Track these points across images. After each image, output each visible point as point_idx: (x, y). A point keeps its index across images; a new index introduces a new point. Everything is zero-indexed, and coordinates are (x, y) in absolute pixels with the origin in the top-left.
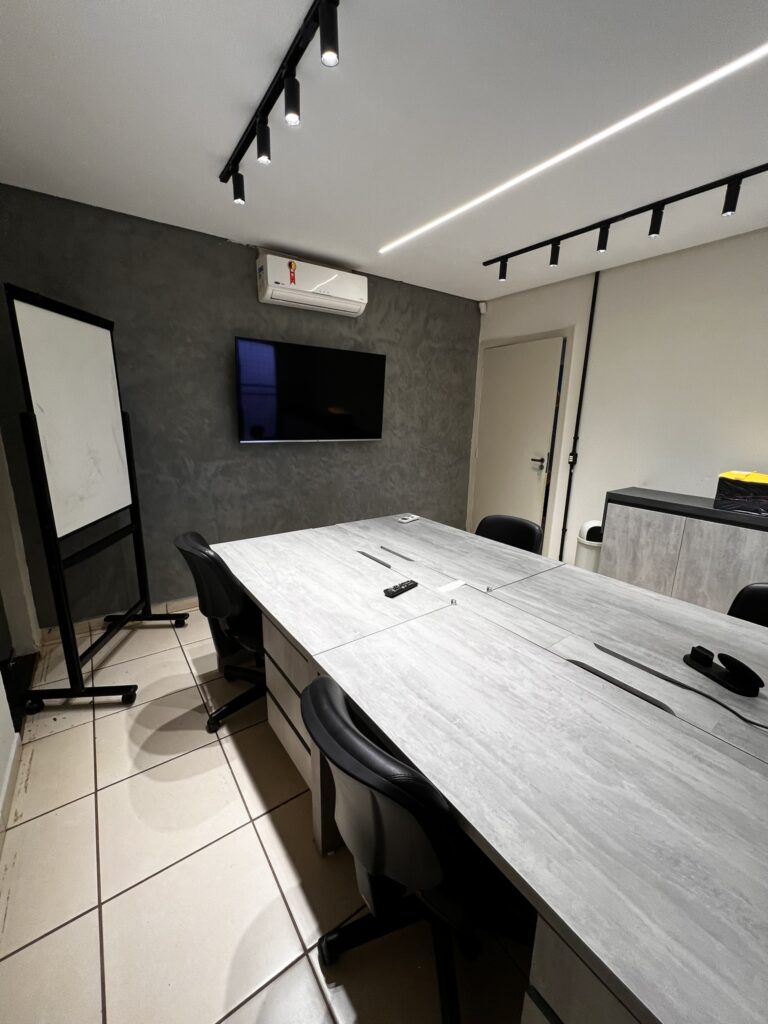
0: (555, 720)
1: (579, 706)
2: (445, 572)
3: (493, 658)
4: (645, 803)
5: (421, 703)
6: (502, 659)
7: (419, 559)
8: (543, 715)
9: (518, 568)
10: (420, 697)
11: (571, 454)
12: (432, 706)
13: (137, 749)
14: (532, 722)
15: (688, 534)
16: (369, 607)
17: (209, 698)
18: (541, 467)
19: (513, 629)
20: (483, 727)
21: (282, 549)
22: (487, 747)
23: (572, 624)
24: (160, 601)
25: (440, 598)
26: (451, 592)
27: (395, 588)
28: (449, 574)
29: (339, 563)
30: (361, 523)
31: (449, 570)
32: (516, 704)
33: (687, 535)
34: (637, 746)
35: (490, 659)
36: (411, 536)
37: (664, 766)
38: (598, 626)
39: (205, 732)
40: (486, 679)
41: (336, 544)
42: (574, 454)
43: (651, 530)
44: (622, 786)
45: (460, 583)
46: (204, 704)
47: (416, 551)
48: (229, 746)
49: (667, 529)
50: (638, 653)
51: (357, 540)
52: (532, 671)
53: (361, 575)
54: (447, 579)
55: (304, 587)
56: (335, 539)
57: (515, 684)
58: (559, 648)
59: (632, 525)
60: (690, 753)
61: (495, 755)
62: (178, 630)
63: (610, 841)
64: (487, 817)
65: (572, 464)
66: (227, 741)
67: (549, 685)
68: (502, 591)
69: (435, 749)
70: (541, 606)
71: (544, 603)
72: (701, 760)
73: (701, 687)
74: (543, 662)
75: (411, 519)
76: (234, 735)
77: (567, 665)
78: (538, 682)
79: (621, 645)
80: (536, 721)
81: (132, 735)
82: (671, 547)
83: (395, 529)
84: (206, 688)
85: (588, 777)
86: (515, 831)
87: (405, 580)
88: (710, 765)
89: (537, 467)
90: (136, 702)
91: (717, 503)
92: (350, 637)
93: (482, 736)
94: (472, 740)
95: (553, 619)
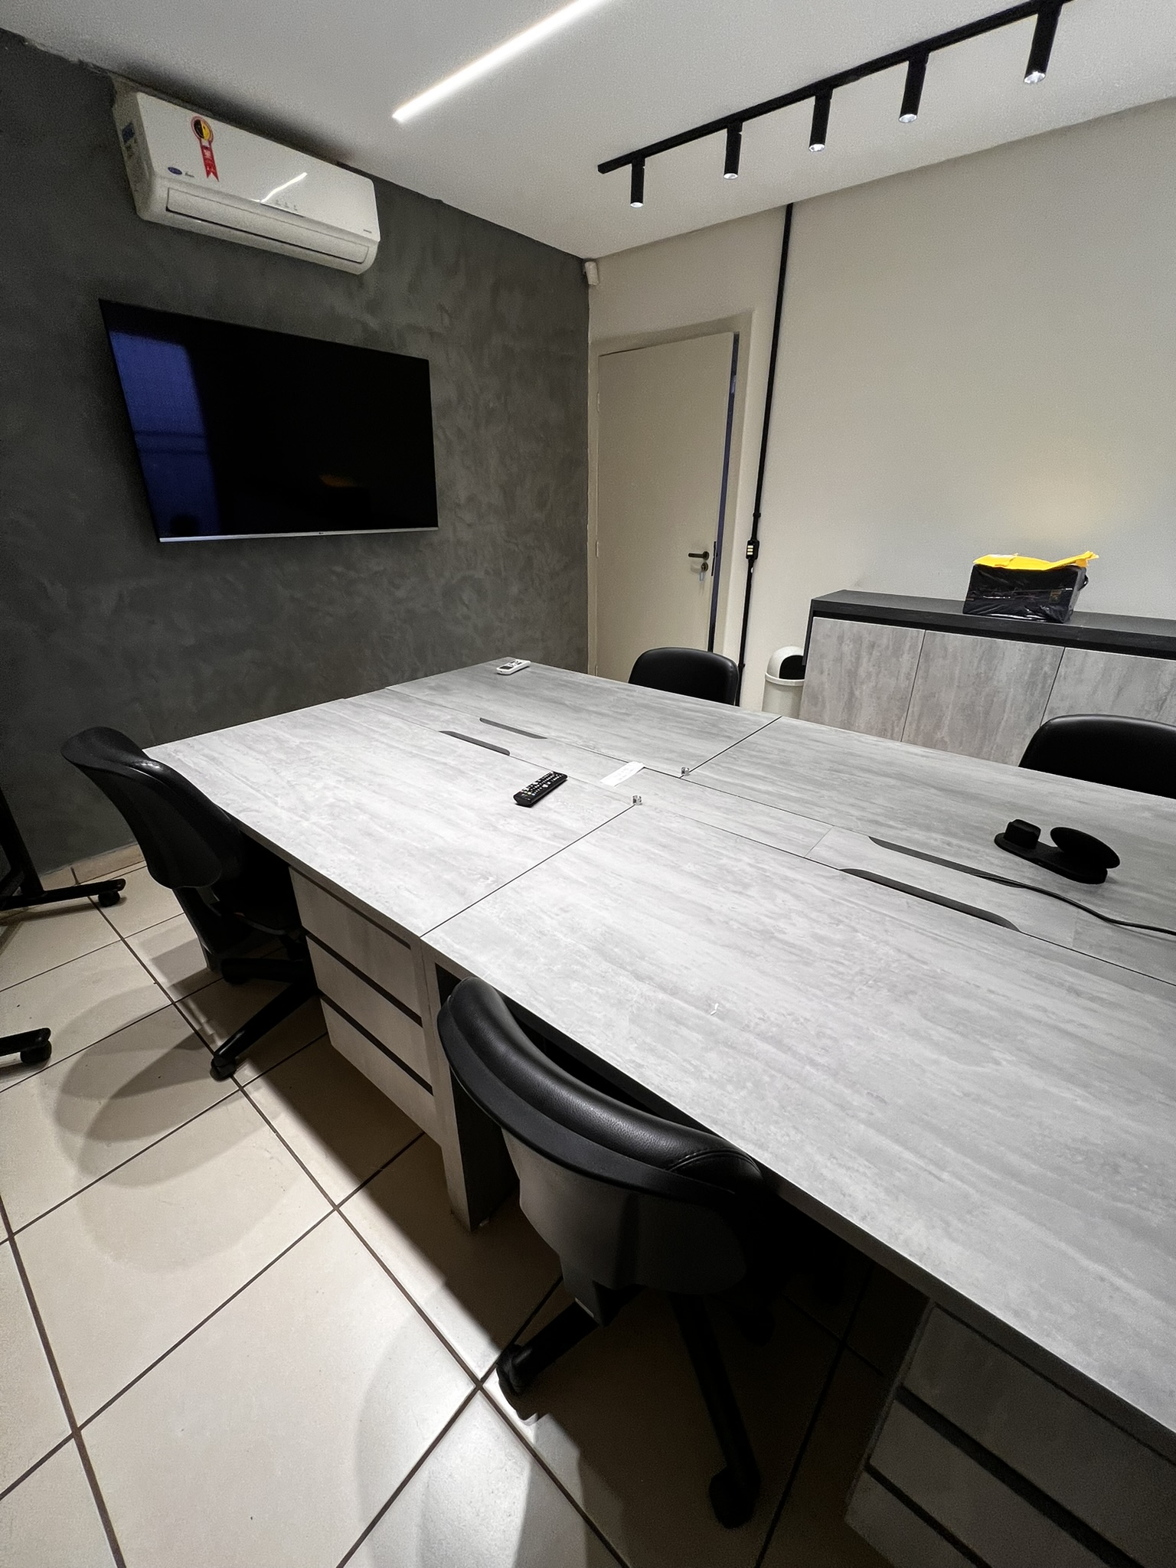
0: (861, 973)
1: (887, 943)
2: (604, 751)
3: (733, 887)
4: (1037, 1082)
5: (644, 988)
6: (746, 886)
7: (553, 734)
8: (841, 969)
9: (714, 731)
10: (639, 977)
11: (749, 543)
12: (662, 988)
13: (79, 1141)
14: (831, 984)
15: (927, 655)
16: (495, 829)
17: (203, 1020)
18: (705, 567)
19: (744, 832)
20: (760, 1011)
21: (295, 741)
22: (778, 1043)
23: (826, 812)
24: (56, 864)
25: (611, 796)
26: (625, 784)
27: (532, 788)
28: (610, 753)
29: (415, 756)
30: (432, 680)
31: (610, 747)
32: (795, 958)
33: (924, 655)
34: (991, 991)
35: (727, 889)
36: (527, 696)
37: (1038, 1015)
38: (863, 809)
39: (211, 1081)
40: (736, 926)
41: (398, 723)
42: (754, 542)
43: (876, 653)
44: (997, 1063)
45: (635, 766)
46: (196, 1032)
47: (543, 721)
48: (263, 1095)
49: (897, 652)
50: (932, 841)
51: (432, 711)
52: (797, 897)
53: (462, 772)
54: (611, 763)
55: (360, 807)
56: (391, 714)
57: (782, 924)
58: (821, 852)
59: (847, 648)
60: (1061, 985)
61: (795, 1054)
62: (108, 911)
63: (1014, 1159)
64: (824, 1171)
65: (752, 559)
66: (257, 1089)
67: (830, 916)
68: (703, 772)
69: (695, 1067)
70: (770, 789)
71: (773, 783)
72: (1078, 994)
73: (1033, 880)
74: (810, 881)
75: (516, 667)
76: (267, 1073)
77: (844, 879)
78: (814, 915)
79: (904, 833)
80: (836, 981)
81: (62, 1118)
82: (902, 676)
83: (494, 686)
84: (193, 1006)
85: (944, 1059)
86: (875, 1183)
87: (545, 773)
88: (1093, 999)
89: (699, 567)
90: (54, 1058)
91: (968, 607)
92: (479, 890)
93: (763, 1026)
94: (752, 1038)
95: (796, 807)
